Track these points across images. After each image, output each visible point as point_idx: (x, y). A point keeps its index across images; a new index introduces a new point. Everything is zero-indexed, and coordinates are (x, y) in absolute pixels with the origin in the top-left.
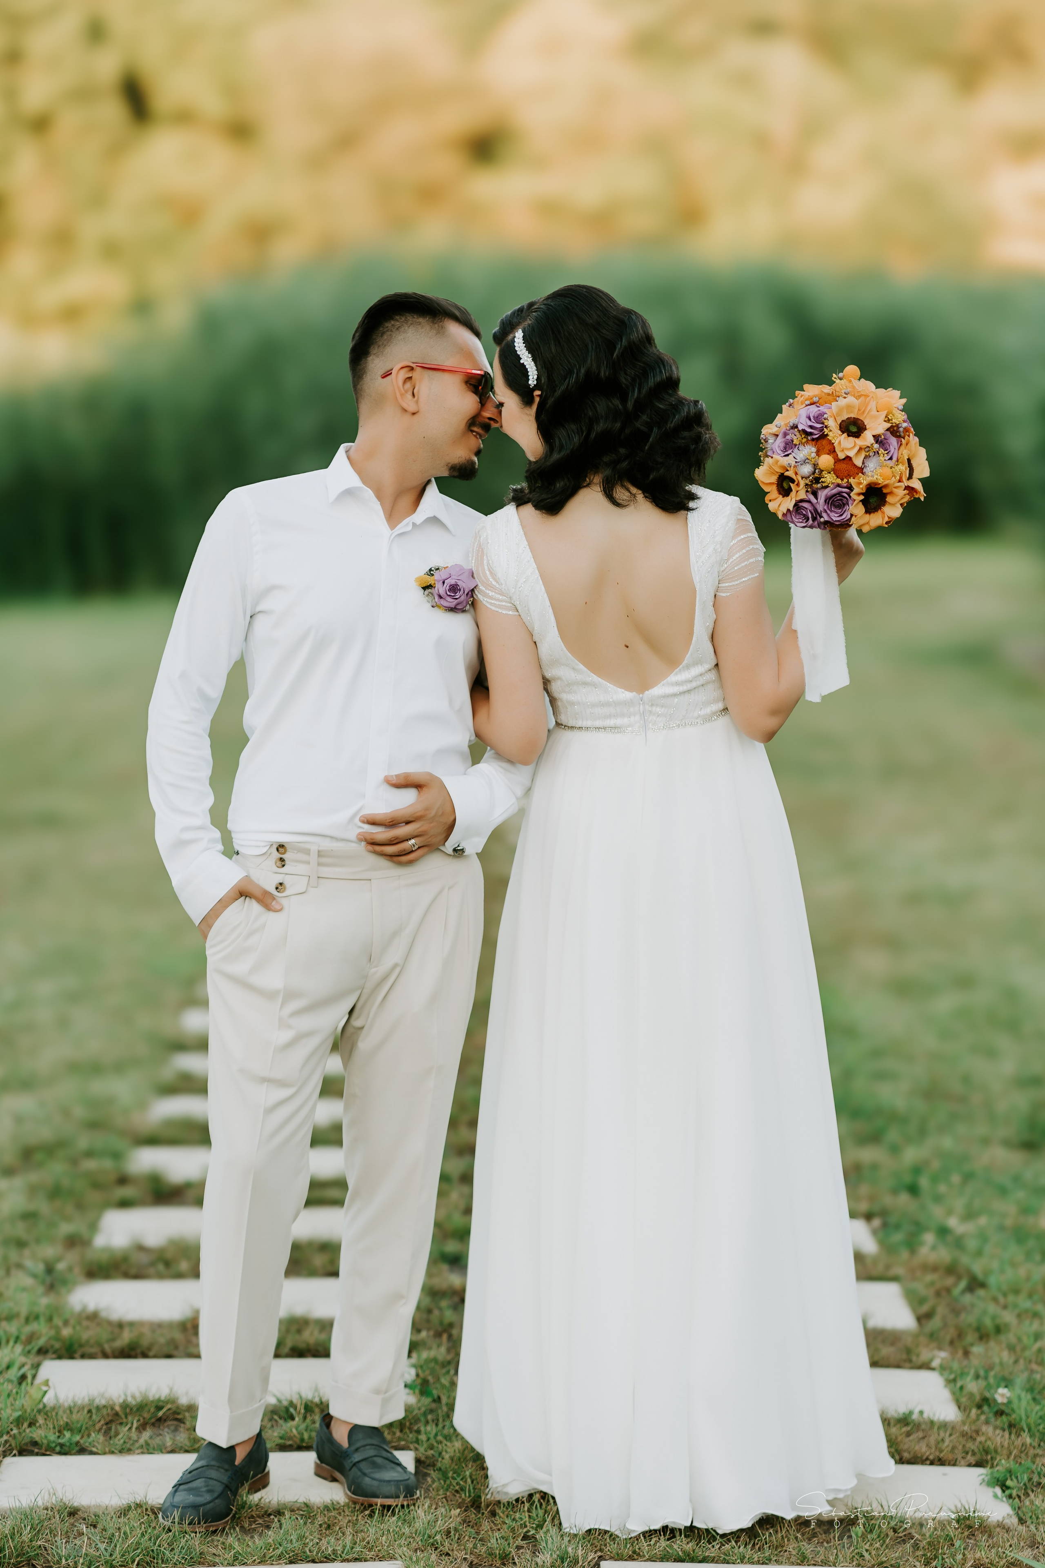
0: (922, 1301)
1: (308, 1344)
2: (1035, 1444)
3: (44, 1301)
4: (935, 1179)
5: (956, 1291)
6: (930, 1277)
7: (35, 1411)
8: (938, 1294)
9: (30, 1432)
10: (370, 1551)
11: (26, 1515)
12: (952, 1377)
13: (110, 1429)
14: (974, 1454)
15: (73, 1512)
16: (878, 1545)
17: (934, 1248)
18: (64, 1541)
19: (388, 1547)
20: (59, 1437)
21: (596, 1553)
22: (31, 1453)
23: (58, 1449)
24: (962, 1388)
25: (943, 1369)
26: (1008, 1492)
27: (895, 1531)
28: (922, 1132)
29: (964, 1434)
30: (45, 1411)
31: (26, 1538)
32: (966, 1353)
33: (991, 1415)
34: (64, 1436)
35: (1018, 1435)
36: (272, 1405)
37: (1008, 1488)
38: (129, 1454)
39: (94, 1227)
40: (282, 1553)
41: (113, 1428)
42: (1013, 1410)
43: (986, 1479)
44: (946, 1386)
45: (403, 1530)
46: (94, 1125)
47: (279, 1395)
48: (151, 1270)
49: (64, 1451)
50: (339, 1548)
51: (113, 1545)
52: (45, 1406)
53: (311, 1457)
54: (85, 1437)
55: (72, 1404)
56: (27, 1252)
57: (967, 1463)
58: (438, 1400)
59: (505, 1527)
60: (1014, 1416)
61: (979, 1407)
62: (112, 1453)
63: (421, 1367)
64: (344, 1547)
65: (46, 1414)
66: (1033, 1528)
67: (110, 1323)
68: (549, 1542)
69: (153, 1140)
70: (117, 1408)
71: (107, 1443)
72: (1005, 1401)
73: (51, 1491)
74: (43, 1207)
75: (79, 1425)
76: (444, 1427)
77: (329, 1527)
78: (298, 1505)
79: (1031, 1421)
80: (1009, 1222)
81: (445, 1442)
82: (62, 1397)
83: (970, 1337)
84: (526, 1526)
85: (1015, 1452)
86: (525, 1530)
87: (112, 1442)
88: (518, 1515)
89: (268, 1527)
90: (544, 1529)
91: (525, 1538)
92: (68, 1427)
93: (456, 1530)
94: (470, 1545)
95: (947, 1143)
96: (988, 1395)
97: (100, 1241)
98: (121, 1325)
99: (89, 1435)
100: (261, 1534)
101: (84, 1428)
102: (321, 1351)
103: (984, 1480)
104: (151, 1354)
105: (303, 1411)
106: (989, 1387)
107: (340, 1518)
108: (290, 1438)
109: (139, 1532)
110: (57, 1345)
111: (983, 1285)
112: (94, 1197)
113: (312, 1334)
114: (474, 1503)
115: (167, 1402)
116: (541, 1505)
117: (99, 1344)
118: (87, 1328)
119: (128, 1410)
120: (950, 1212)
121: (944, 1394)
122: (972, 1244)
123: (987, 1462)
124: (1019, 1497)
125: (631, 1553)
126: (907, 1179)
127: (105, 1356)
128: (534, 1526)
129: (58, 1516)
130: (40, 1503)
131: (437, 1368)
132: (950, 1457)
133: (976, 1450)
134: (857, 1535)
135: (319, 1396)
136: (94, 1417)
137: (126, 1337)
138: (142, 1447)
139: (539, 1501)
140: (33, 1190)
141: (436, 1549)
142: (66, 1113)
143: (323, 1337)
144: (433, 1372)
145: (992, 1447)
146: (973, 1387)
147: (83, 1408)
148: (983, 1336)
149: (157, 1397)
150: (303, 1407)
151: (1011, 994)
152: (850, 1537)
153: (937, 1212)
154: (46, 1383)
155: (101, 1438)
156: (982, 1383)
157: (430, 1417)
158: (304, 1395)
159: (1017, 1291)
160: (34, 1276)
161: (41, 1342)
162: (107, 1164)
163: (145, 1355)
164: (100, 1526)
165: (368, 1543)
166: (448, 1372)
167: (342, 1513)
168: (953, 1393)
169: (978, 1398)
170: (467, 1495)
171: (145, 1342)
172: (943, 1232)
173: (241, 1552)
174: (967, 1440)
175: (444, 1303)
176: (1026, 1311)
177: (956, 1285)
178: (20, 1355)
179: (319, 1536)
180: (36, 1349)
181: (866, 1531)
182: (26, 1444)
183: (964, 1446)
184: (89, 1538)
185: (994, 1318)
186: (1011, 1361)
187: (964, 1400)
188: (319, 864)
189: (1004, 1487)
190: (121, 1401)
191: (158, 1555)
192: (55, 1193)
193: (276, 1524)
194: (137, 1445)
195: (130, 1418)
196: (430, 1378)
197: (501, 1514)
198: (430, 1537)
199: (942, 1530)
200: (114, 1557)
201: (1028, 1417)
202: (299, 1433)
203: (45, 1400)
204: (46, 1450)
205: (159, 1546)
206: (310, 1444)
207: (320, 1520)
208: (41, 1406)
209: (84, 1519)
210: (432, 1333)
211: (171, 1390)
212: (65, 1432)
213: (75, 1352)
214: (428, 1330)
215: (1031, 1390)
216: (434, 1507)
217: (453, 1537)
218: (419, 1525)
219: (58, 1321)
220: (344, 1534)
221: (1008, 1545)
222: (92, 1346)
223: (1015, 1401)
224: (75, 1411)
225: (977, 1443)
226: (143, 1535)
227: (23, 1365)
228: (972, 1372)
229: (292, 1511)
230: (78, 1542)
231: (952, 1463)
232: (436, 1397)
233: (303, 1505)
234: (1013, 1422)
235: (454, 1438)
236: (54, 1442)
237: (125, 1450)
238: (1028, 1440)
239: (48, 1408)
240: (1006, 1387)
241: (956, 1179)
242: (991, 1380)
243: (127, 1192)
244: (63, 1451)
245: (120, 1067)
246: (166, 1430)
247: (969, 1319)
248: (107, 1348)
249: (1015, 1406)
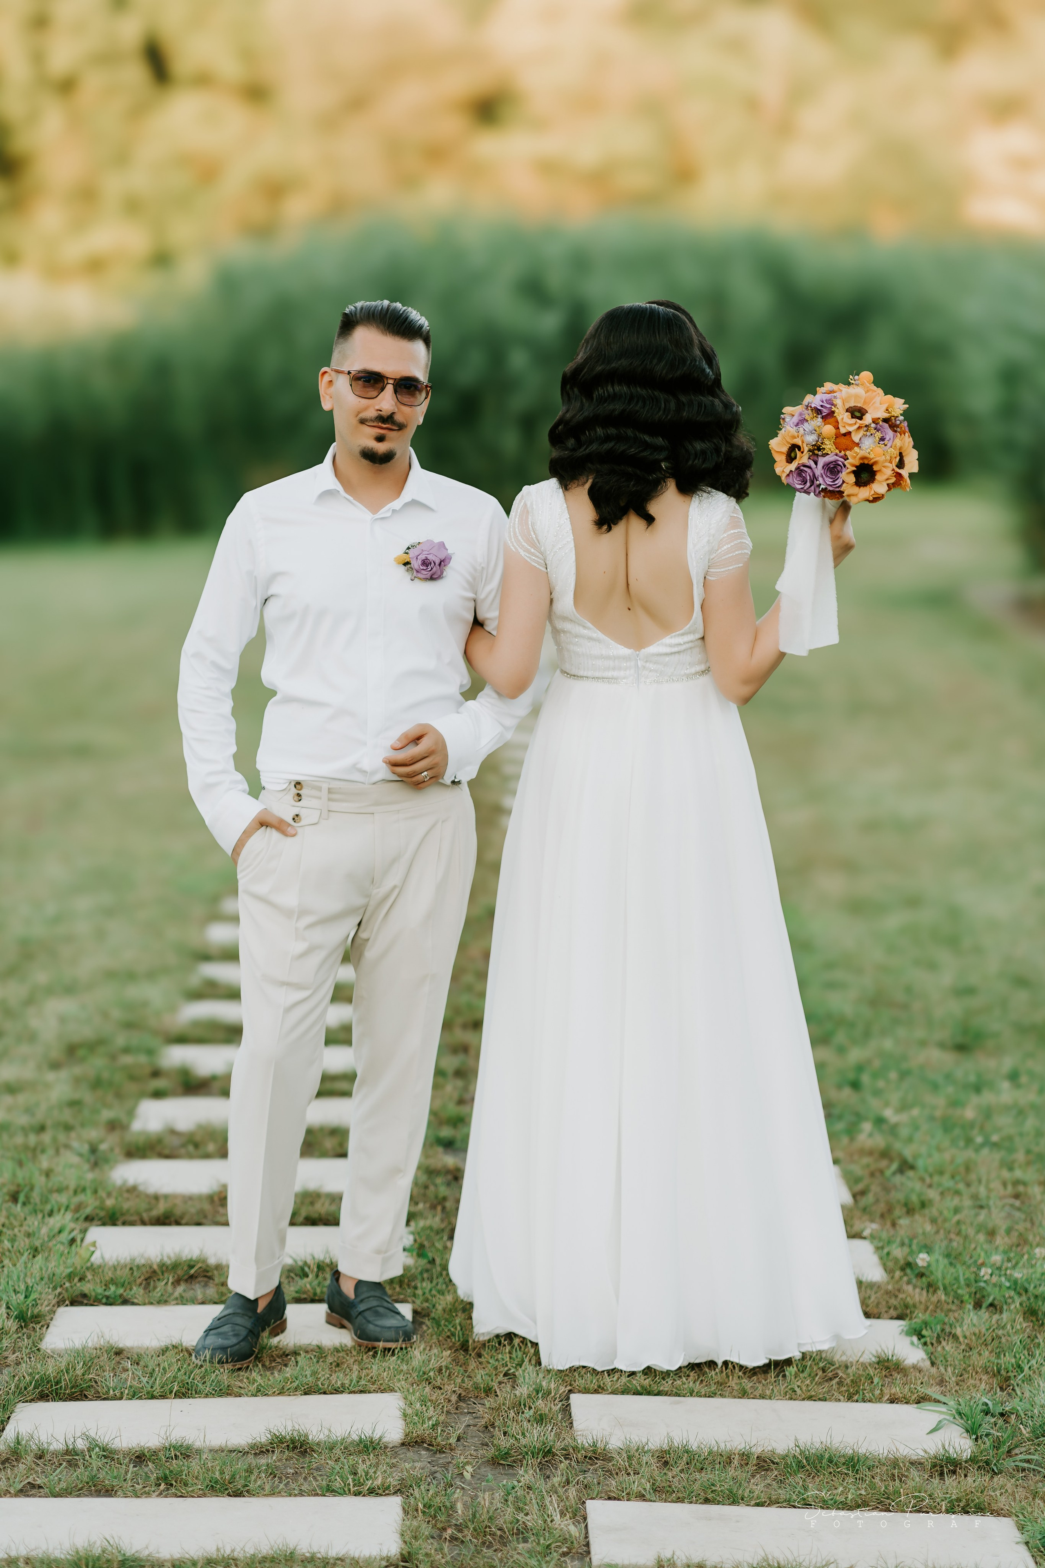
0: (857, 1180)
1: (320, 1214)
2: (950, 1301)
3: (90, 1176)
4: (875, 1076)
5: (888, 1173)
6: (866, 1160)
7: (84, 1268)
8: (872, 1175)
9: (81, 1286)
10: (373, 1384)
11: (78, 1353)
12: (880, 1244)
13: (149, 1284)
14: (895, 1308)
15: (119, 1352)
16: (808, 1382)
17: (870, 1135)
18: (112, 1375)
19: (389, 1381)
20: (105, 1290)
21: (566, 1387)
22: (81, 1304)
23: (104, 1300)
24: (888, 1254)
25: (872, 1237)
26: (923, 1340)
27: (824, 1371)
28: (867, 1034)
29: (887, 1293)
30: (92, 1268)
31: (79, 1372)
32: (894, 1225)
33: (912, 1276)
34: (110, 1289)
35: (935, 1292)
36: (289, 1265)
37: (923, 1337)
38: (166, 1305)
39: (131, 1113)
40: (298, 1385)
41: (152, 1283)
42: (932, 1273)
43: (905, 1329)
44: (875, 1253)
45: (401, 1367)
46: (129, 1026)
47: (294, 1256)
48: (183, 1151)
49: (110, 1302)
50: (347, 1382)
51: (153, 1379)
52: (92, 1265)
53: (323, 1308)
54: (128, 1291)
55: (116, 1263)
56: (73, 1135)
57: (890, 1316)
58: (432, 1262)
59: (489, 1366)
60: (932, 1277)
61: (903, 1269)
62: (151, 1304)
63: (419, 1233)
64: (351, 1381)
65: (94, 1270)
66: (942, 1369)
67: (147, 1196)
68: (527, 1378)
69: (182, 1039)
70: (155, 1267)
71: (146, 1296)
72: (925, 1264)
73: (100, 1334)
74: (87, 1096)
75: (122, 1280)
76: (437, 1284)
77: (338, 1365)
78: (312, 1347)
79: (947, 1282)
80: (938, 1113)
81: (438, 1296)
82: (107, 1257)
83: (898, 1212)
84: (507, 1365)
85: (931, 1307)
86: (506, 1369)
87: (151, 1294)
88: (500, 1356)
89: (286, 1365)
90: (523, 1368)
91: (505, 1375)
92: (113, 1281)
93: (447, 1368)
94: (459, 1380)
95: (888, 1044)
96: (910, 1259)
97: (137, 1126)
98: (157, 1197)
99: (131, 1289)
100: (280, 1371)
101: (126, 1283)
102: (332, 1221)
103: (903, 1331)
104: (183, 1221)
105: (315, 1269)
106: (911, 1253)
107: (348, 1358)
108: (305, 1293)
109: (175, 1367)
110: (102, 1214)
111: (912, 1167)
112: (132, 1088)
113: (323, 1204)
114: (462, 1347)
115: (197, 1262)
116: (520, 1348)
117: (139, 1214)
118: (128, 1199)
119: (164, 1268)
120: (887, 1104)
121: (874, 1259)
122: (904, 1132)
123: (907, 1315)
124: (932, 1344)
125: (596, 1387)
126: (851, 1076)
127: (144, 1223)
128: (514, 1365)
129: (106, 1356)
130: (90, 1345)
131: (432, 1234)
132: (876, 1311)
133: (898, 1306)
134: (791, 1374)
135: (329, 1257)
136: (135, 1273)
137: (161, 1208)
138: (176, 1299)
139: (519, 1344)
140: (77, 1081)
141: (430, 1383)
142: (105, 1015)
143: (333, 1208)
144: (428, 1238)
145: (911, 1303)
146: (898, 1253)
147: (126, 1266)
148: (910, 1211)
149: (189, 1257)
150: (316, 1266)
151: (954, 913)
152: (784, 1376)
153: (874, 1103)
154: (94, 1244)
155: (141, 1291)
156: (906, 1250)
157: (425, 1275)
158: (316, 1256)
159: (941, 1173)
160: (81, 1155)
161: (88, 1211)
162: (142, 1059)
163: (178, 1223)
164: (142, 1363)
165: (372, 1378)
166: (442, 1238)
167: (350, 1355)
168: (881, 1258)
169: (902, 1262)
170: (457, 1339)
171: (178, 1212)
172: (880, 1121)
173: (263, 1385)
174: (890, 1298)
175: (439, 1180)
176: (949, 1189)
177: (888, 1167)
178: (70, 1221)
179: (330, 1372)
180: (84, 1216)
181: (799, 1370)
182: (77, 1296)
183: (887, 1302)
184: (133, 1373)
185: (919, 1195)
186: (933, 1232)
187: (890, 1264)
188: (329, 800)
189: (920, 1336)
190: (158, 1260)
191: (192, 1387)
192: (97, 1084)
193: (292, 1363)
194: (172, 1298)
195: (166, 1275)
196: (426, 1243)
197: (486, 1356)
198: (424, 1373)
199: (864, 1370)
200: (154, 1389)
201: (944, 1278)
202: (312, 1288)
203: (93, 1259)
204: (94, 1301)
205: (193, 1379)
206: (321, 1298)
207: (330, 1359)
208: (89, 1264)
209: (128, 1358)
210: (428, 1205)
211: (201, 1251)
212: (111, 1286)
213: (117, 1219)
214: (425, 1202)
215: (948, 1256)
216: (428, 1348)
217: (444, 1373)
218: (415, 1363)
219: (102, 1193)
220: (351, 1370)
221: (919, 1382)
222: (132, 1215)
223: (934, 1265)
224: (119, 1269)
225: (899, 1299)
226: (179, 1370)
227: (73, 1230)
228: (898, 1240)
229: (307, 1352)
230: (124, 1376)
231: (877, 1316)
232: (431, 1259)
233: (316, 1348)
234: (931, 1282)
235: (446, 1293)
236: (101, 1294)
237: (162, 1301)
238: (943, 1297)
239: (95, 1266)
240: (928, 1253)
241: (893, 1075)
242: (914, 1247)
243: (160, 1083)
244: (108, 1302)
245: (151, 975)
246: (197, 1285)
247: (898, 1196)
248: (145, 1216)
249: (933, 1268)
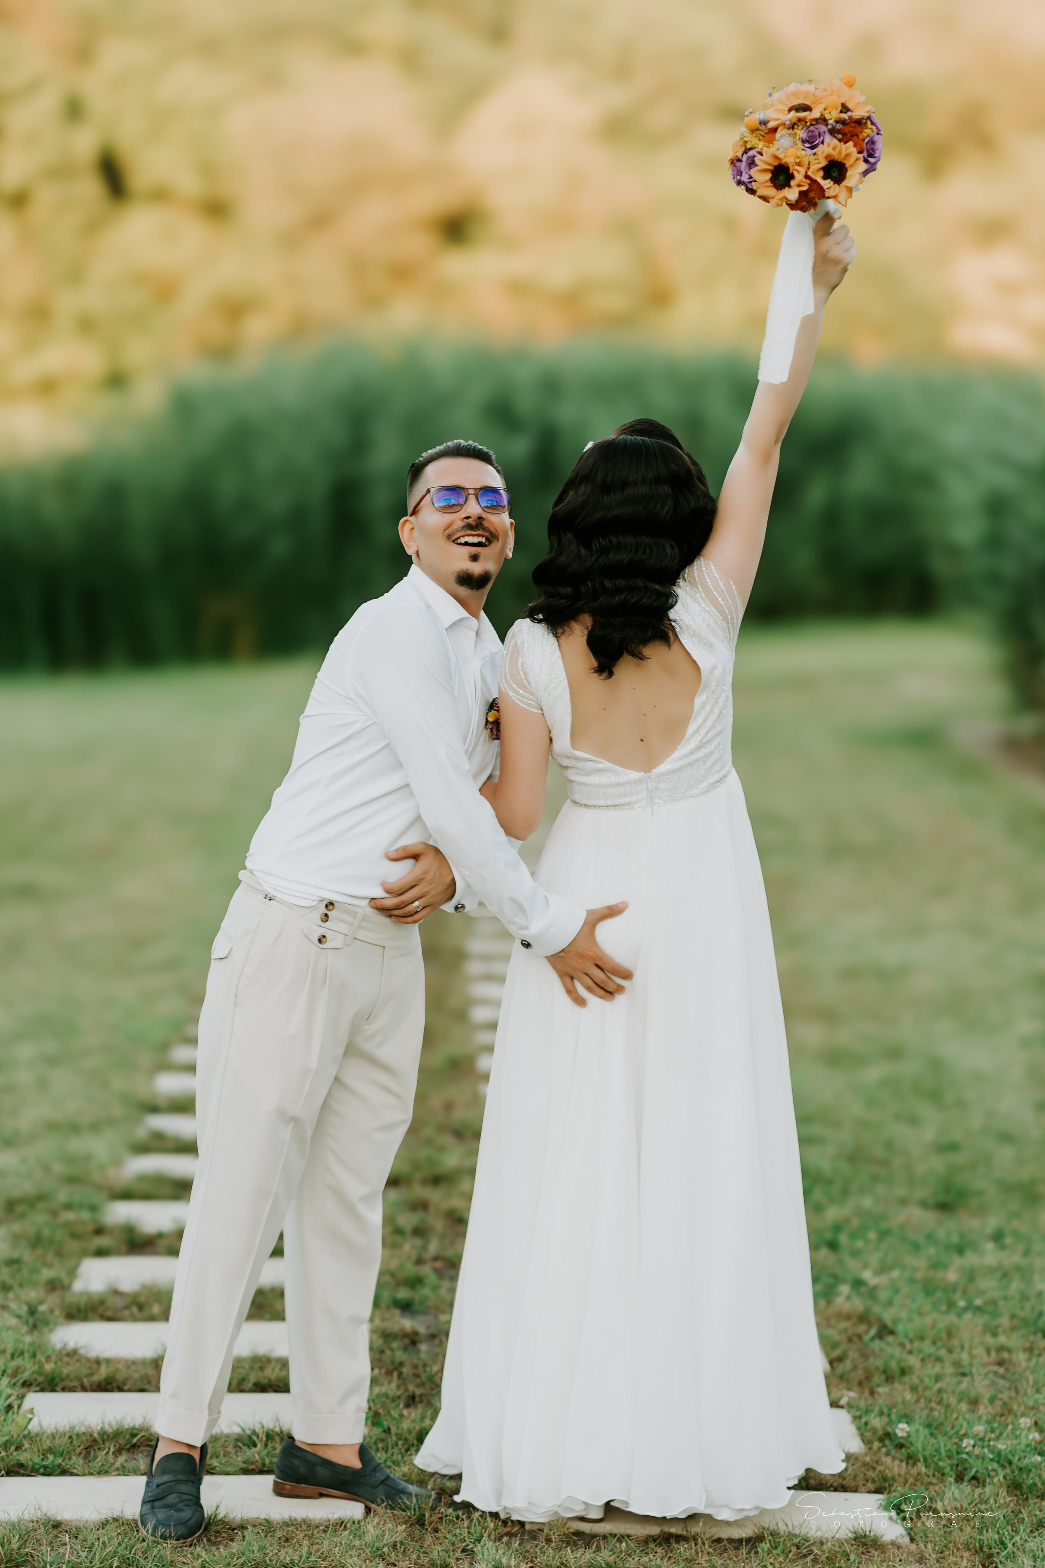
0: (835, 1346)
1: (270, 1380)
2: (931, 1473)
3: (28, 1339)
4: (854, 1236)
5: (867, 1338)
6: (843, 1325)
7: (21, 1436)
8: (850, 1340)
9: (17, 1455)
10: (324, 1560)
11: (14, 1526)
12: (858, 1414)
13: (89, 1453)
14: (873, 1481)
15: (57, 1525)
16: (781, 1559)
17: (848, 1298)
18: (49, 1549)
19: (340, 1557)
20: (43, 1459)
21: (527, 1563)
22: (17, 1474)
23: (42, 1470)
24: (866, 1423)
25: (850, 1406)
26: (902, 1515)
27: (798, 1548)
28: (845, 1192)
29: (865, 1464)
30: (29, 1437)
31: (15, 1546)
32: (872, 1393)
33: (891, 1448)
34: (48, 1458)
35: (915, 1464)
36: (237, 1434)
37: (903, 1511)
38: (106, 1476)
39: (73, 1273)
40: (245, 1561)
41: (92, 1452)
42: (911, 1444)
43: (883, 1503)
44: (852, 1422)
45: (354, 1543)
46: (72, 1180)
47: (243, 1425)
48: (127, 1312)
49: (48, 1472)
50: (296, 1558)
51: (92, 1554)
52: (29, 1433)
54: (67, 1460)
55: (54, 1431)
56: (11, 1295)
57: (868, 1490)
58: (388, 1431)
59: (446, 1541)
60: (912, 1449)
61: (881, 1440)
62: (91, 1474)
63: (373, 1401)
64: (301, 1557)
65: (31, 1439)
66: (922, 1546)
67: (88, 1360)
68: (485, 1554)
69: (127, 1195)
70: (96, 1435)
71: (86, 1466)
72: (905, 1435)
73: (37, 1506)
74: (26, 1254)
75: (61, 1450)
76: (392, 1455)
77: (287, 1540)
78: (260, 1521)
79: (927, 1453)
80: (919, 1276)
81: (394, 1467)
82: (45, 1424)
83: (877, 1379)
84: (465, 1541)
85: (911, 1480)
86: (464, 1544)
87: (91, 1465)
88: (458, 1531)
89: (232, 1540)
90: (482, 1544)
91: (463, 1551)
92: (51, 1450)
93: (402, 1543)
94: (414, 1556)
95: (867, 1202)
96: (889, 1429)
97: (78, 1286)
98: (98, 1362)
99: (70, 1459)
100: (226, 1546)
101: (65, 1452)
102: (281, 1387)
103: (881, 1505)
104: (126, 1388)
105: (264, 1439)
106: (890, 1422)
107: (297, 1532)
108: (253, 1463)
109: (116, 1542)
110: (40, 1379)
111: (892, 1333)
112: (73, 1245)
113: (273, 1370)
114: (418, 1521)
115: (140, 1430)
116: (480, 1522)
117: (79, 1379)
118: (68, 1363)
119: (105, 1437)
120: (866, 1266)
121: (852, 1429)
122: (883, 1295)
123: (885, 1488)
124: (912, 1519)
125: (558, 1564)
126: (828, 1236)
127: (84, 1389)
128: (472, 1540)
129: (43, 1528)
130: (26, 1517)
131: (388, 1401)
132: (853, 1484)
133: (876, 1479)
134: (763, 1551)
135: (279, 1426)
136: (75, 1442)
137: (103, 1373)
138: (118, 1469)
139: (477, 1519)
140: (16, 1238)
141: (383, 1559)
142: (47, 1169)
143: (284, 1373)
144: (383, 1405)
145: (890, 1475)
146: (877, 1422)
147: (65, 1434)
148: (889, 1378)
149: (131, 1425)
150: (265, 1435)
151: (937, 1065)
152: (756, 1553)
153: (852, 1265)
154: (31, 1411)
155: (81, 1461)
156: (885, 1419)
157: (380, 1445)
158: (265, 1425)
159: (922, 1339)
160: (19, 1317)
161: (26, 1376)
162: (85, 1215)
163: (120, 1390)
164: (81, 1537)
165: (322, 1554)
166: (398, 1405)
167: (300, 1528)
168: (859, 1428)
169: (880, 1432)
170: (413, 1513)
171: (120, 1377)
172: (858, 1284)
173: (208, 1560)
174: (868, 1470)
175: (395, 1345)
176: (930, 1356)
177: (867, 1332)
178: (7, 1387)
179: (278, 1548)
180: (21, 1381)
181: (771, 1546)
182: (13, 1466)
183: (865, 1474)
184: (71, 1548)
185: (899, 1362)
186: (913, 1401)
187: (868, 1435)
189: (899, 1511)
190: (99, 1428)
191: (133, 1562)
192: (36, 1242)
193: (239, 1538)
194: (114, 1468)
195: (107, 1444)
196: (381, 1411)
197: (443, 1531)
198: (378, 1549)
199: (840, 1547)
200: (93, 1564)
201: (924, 1449)
202: (261, 1459)
203: (30, 1427)
204: (31, 1472)
205: (134, 1554)
206: (270, 1469)
207: (279, 1534)
208: (26, 1432)
209: (66, 1532)
210: (383, 1371)
211: (144, 1419)
212: (49, 1455)
213: (57, 1385)
214: (380, 1368)
215: (928, 1426)
216: (382, 1523)
217: (399, 1549)
218: (368, 1538)
219: (41, 1357)
220: (301, 1545)
221: (898, 1559)
222: (72, 1380)
223: (914, 1435)
224: (57, 1437)
225: (877, 1472)
226: (120, 1544)
227: (10, 1396)
228: (877, 1409)
229: (254, 1526)
230: (61, 1550)
231: (854, 1489)
232: (386, 1428)
233: (264, 1522)
234: (911, 1454)
235: (402, 1464)
236: (38, 1464)
237: (103, 1472)
238: (923, 1470)
239: (32, 1434)
240: (907, 1423)
241: (872, 1235)
242: (893, 1417)
243: (103, 1241)
244: (46, 1473)
245: (95, 1127)
246: (140, 1455)
247: (876, 1362)
248: (86, 1381)
249: (913, 1439)
